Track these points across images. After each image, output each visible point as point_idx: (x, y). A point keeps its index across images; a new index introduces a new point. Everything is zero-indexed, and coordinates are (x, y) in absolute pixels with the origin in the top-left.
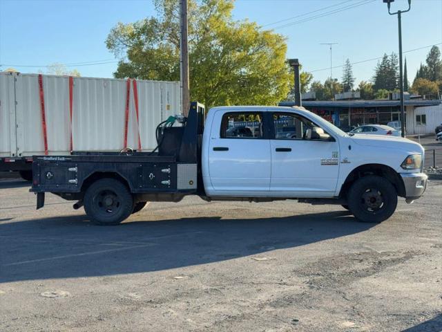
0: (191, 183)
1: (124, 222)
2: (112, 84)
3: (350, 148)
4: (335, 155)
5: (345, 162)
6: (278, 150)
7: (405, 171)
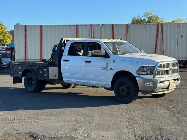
0: (55, 76)
1: (42, 92)
2: (149, 26)
3: (114, 61)
4: (107, 65)
5: (111, 69)
6: (86, 62)
7: (139, 76)
